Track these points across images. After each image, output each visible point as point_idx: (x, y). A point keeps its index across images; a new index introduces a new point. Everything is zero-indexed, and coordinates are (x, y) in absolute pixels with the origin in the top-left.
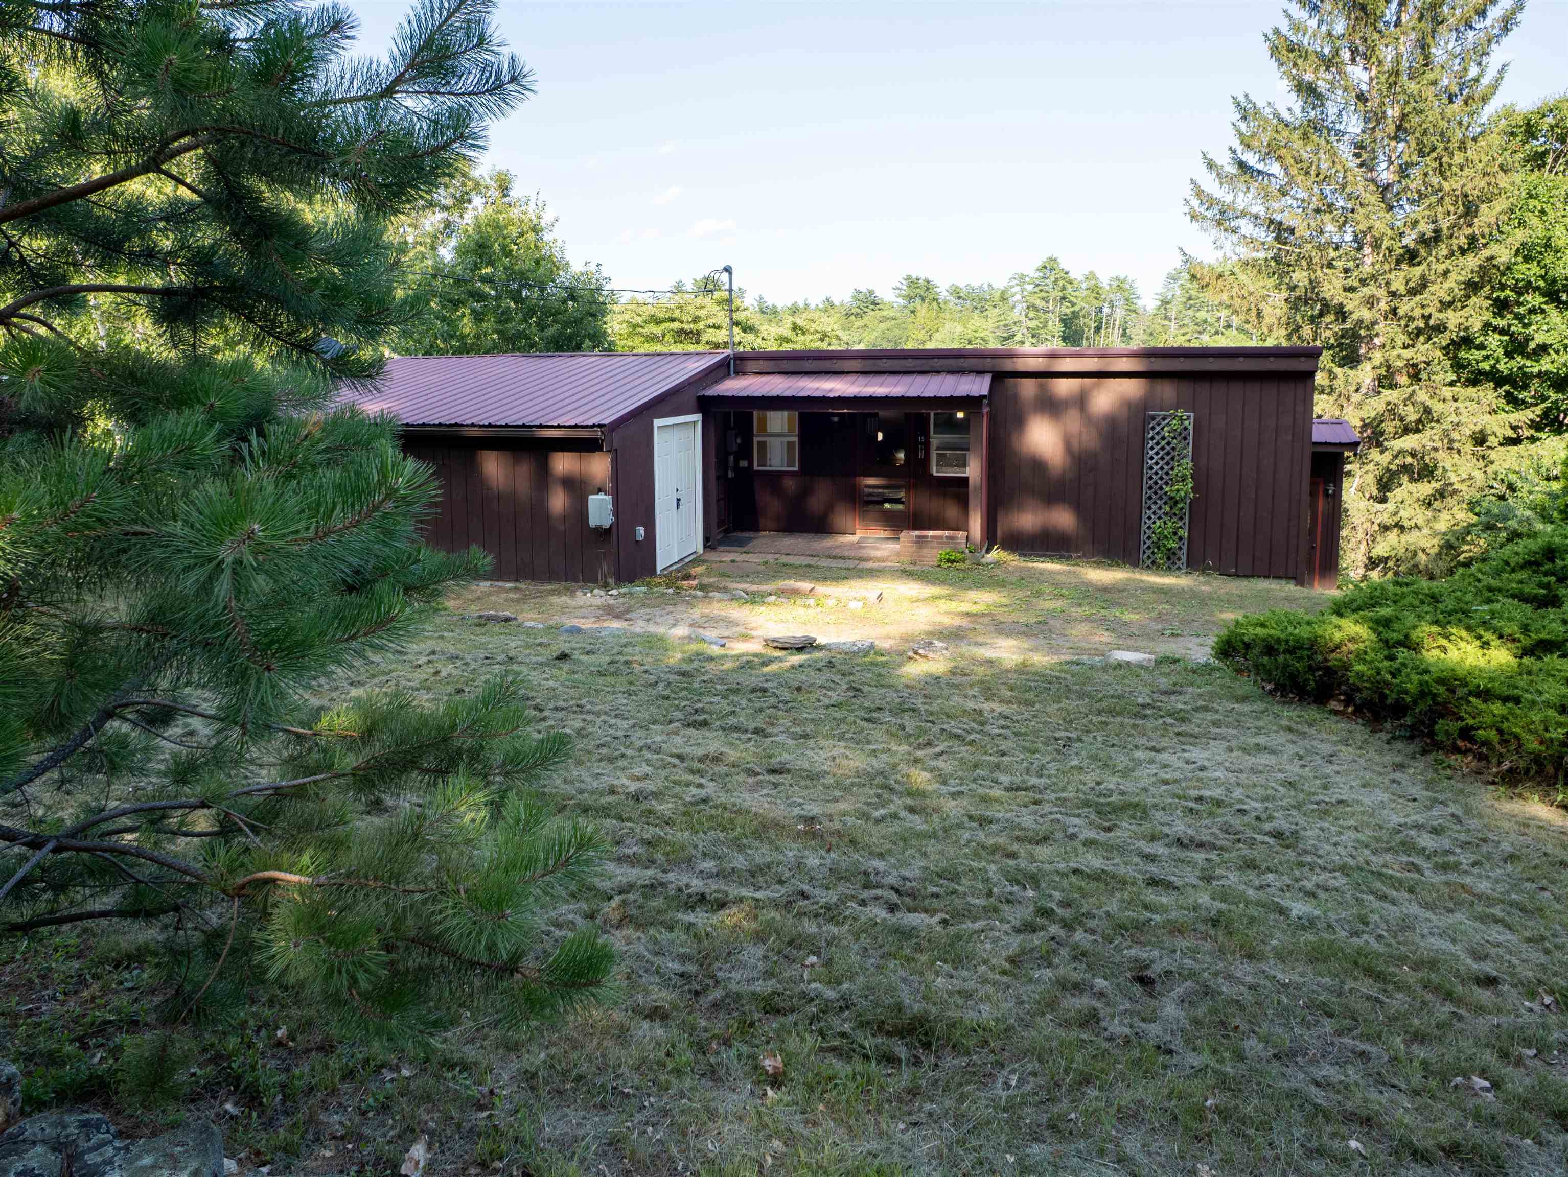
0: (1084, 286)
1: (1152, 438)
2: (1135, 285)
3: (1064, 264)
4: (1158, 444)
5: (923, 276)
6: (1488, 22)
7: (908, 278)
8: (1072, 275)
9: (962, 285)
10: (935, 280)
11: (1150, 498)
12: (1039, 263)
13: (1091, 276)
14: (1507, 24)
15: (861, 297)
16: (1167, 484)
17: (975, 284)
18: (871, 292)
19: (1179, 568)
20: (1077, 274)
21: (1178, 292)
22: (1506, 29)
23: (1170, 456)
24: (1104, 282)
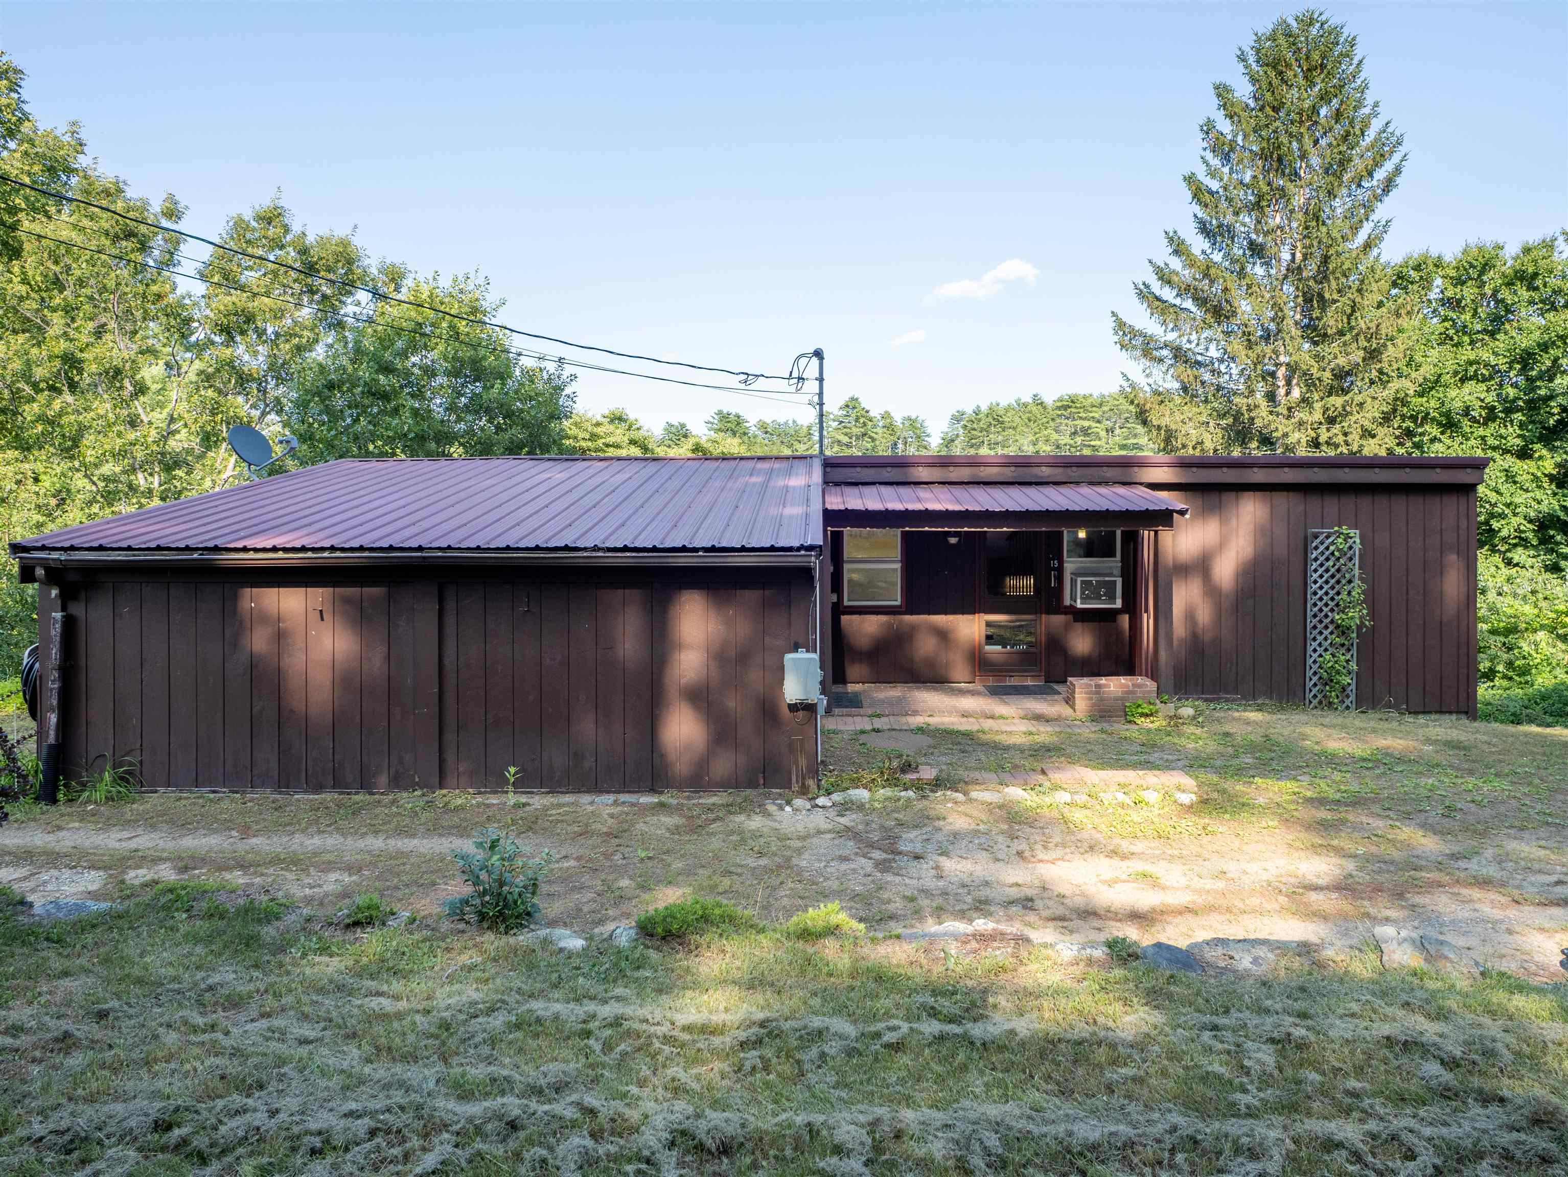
0: (881, 424)
1: (1316, 559)
2: (925, 424)
3: (865, 404)
4: (1321, 565)
5: (733, 411)
6: (1375, 183)
7: (720, 413)
8: (872, 414)
9: (769, 421)
10: (745, 415)
11: (1315, 627)
12: (842, 403)
13: (886, 416)
14: (1389, 185)
15: (674, 430)
16: (1332, 610)
17: (782, 420)
18: (683, 426)
19: (1348, 708)
20: (875, 413)
21: (961, 431)
22: (1387, 190)
23: (1338, 578)
24: (898, 418)
